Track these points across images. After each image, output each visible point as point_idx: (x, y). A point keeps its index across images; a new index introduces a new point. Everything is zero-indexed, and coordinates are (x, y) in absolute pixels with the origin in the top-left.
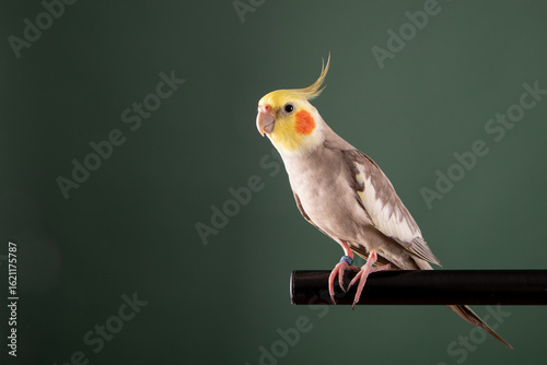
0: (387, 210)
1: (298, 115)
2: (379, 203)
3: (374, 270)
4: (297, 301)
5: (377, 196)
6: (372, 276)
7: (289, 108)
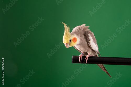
0: (95, 44)
1: (73, 40)
2: (93, 43)
3: (90, 56)
4: (73, 62)
5: (93, 41)
6: (89, 57)
7: (70, 41)
